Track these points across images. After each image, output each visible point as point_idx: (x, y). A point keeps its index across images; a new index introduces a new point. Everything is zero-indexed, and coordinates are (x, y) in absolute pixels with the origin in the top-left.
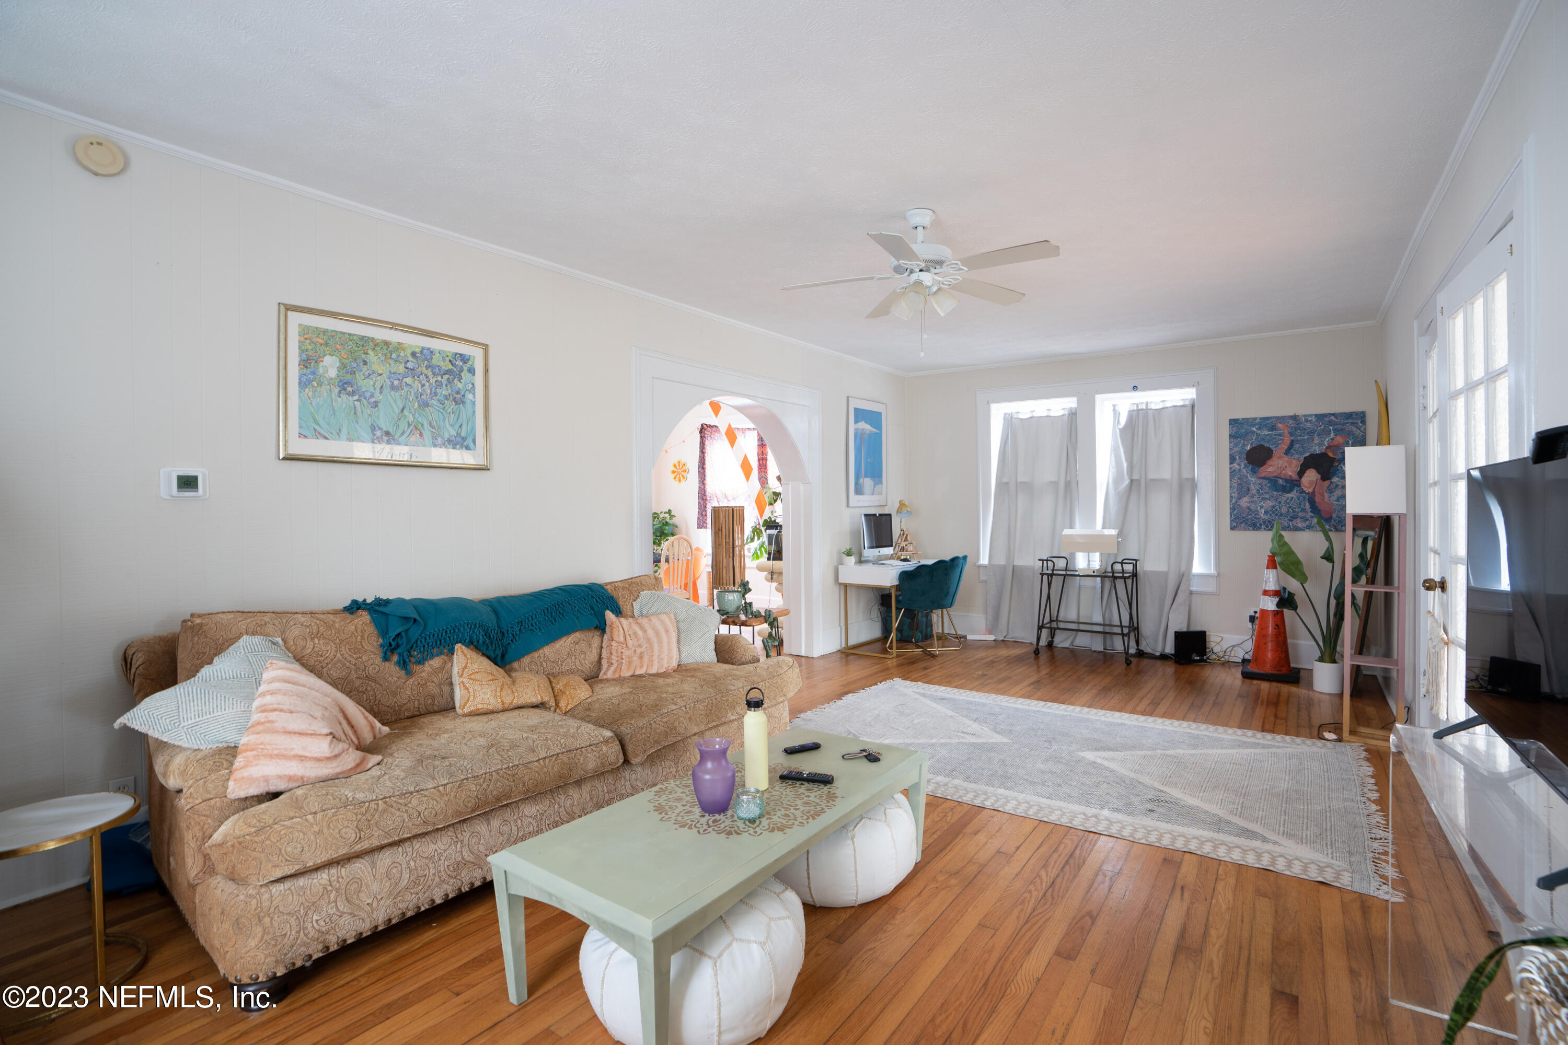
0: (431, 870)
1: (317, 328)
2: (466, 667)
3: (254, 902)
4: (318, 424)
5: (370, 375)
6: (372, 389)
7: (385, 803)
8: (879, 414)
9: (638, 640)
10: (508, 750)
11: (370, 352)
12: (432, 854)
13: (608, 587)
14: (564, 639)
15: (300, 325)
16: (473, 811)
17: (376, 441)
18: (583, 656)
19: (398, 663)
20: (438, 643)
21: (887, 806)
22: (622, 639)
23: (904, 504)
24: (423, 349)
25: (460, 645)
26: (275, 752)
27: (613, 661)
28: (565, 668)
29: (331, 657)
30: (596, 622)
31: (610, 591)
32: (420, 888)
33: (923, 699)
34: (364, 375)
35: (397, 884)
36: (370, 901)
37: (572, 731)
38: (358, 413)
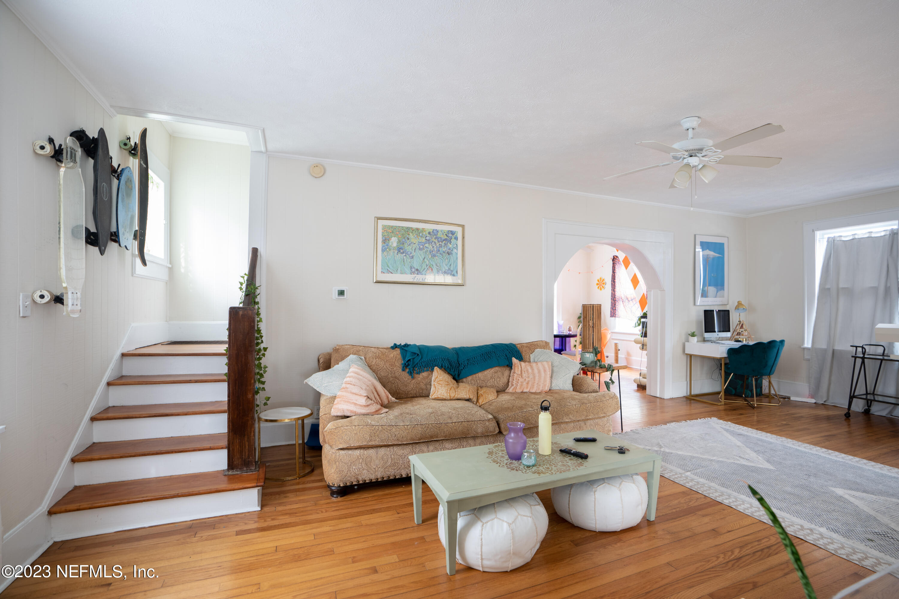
0: (401, 461)
1: (389, 226)
2: (437, 377)
3: (334, 455)
4: (389, 267)
5: (410, 244)
6: (411, 251)
7: (382, 428)
8: (722, 245)
9: (528, 374)
10: (439, 416)
11: (411, 234)
12: (402, 454)
13: (519, 346)
14: (489, 370)
15: (383, 225)
16: (420, 439)
17: (412, 274)
18: (498, 379)
19: (408, 372)
20: (427, 365)
21: (624, 480)
22: (519, 373)
23: (741, 304)
24: (434, 230)
25: (436, 367)
26: (347, 400)
27: (514, 384)
28: (489, 384)
29: (382, 367)
30: (507, 363)
31: (518, 348)
32: (396, 467)
33: (725, 433)
34: (408, 244)
35: (386, 463)
36: (375, 467)
37: (473, 412)
38: (405, 261)
